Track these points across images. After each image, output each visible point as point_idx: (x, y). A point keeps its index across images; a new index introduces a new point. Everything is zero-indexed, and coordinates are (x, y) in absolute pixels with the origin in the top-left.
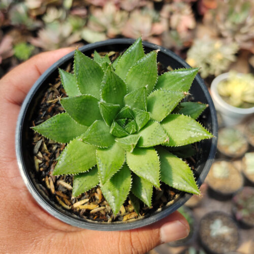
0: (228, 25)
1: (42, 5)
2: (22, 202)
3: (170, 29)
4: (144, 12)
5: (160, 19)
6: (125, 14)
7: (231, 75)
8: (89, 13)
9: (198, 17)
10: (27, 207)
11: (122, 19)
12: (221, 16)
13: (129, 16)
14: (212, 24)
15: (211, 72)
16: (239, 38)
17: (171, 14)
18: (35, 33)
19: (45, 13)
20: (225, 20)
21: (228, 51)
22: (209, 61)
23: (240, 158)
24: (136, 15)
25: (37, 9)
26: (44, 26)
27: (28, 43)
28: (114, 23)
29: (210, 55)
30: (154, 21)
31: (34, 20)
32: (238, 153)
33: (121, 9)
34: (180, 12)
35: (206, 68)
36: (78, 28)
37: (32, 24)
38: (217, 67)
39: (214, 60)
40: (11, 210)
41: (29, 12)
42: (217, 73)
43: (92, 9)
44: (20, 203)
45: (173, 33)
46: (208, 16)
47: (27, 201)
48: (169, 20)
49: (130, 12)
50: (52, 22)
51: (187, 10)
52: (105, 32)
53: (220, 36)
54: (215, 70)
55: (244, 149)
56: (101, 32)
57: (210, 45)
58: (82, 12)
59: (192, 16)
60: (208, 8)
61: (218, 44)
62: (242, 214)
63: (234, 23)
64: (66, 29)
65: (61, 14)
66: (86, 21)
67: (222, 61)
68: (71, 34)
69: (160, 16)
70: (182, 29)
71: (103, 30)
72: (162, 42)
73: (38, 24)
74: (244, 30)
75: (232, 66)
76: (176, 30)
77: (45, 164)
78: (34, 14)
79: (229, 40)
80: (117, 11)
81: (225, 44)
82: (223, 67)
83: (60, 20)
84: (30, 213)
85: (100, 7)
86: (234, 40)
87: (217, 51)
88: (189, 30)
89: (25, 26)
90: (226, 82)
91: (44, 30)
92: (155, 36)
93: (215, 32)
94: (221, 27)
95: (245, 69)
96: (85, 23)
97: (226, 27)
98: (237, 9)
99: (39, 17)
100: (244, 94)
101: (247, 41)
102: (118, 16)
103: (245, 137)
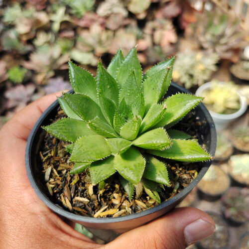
0: (208, 37)
1: (31, 30)
2: (42, 226)
3: (154, 44)
4: (129, 30)
5: (144, 36)
6: (110, 33)
7: (213, 84)
8: (76, 34)
9: (180, 31)
10: (48, 231)
11: (108, 38)
12: (201, 29)
13: (114, 35)
14: (193, 37)
15: (195, 82)
16: (219, 49)
17: (154, 30)
18: (27, 57)
19: (35, 37)
20: (205, 33)
21: (209, 61)
22: (191, 72)
23: (226, 161)
24: (121, 33)
25: (27, 34)
26: (35, 49)
27: (21, 67)
28: (100, 42)
29: (193, 67)
30: (138, 38)
31: (25, 45)
32: (224, 157)
33: (107, 29)
34: (162, 28)
35: (189, 79)
36: (67, 50)
37: (23, 48)
38: (199, 77)
39: (196, 71)
40: (33, 236)
41: (19, 37)
42: (200, 83)
43: (79, 30)
44: (41, 228)
45: (157, 48)
46: (189, 30)
47: (47, 225)
48: (152, 36)
49: (115, 31)
50: (42, 45)
51: (169, 26)
52: (93, 51)
53: (201, 48)
54: (198, 80)
55: (230, 152)
56: (88, 52)
57: (192, 57)
58: (70, 34)
59: (174, 30)
60: (188, 23)
61: (199, 56)
62: (231, 212)
63: (213, 35)
64: (56, 51)
65: (50, 37)
66: (74, 42)
67: (204, 71)
68: (61, 55)
69: (144, 33)
70: (165, 43)
71: (90, 49)
72: (147, 57)
73: (29, 48)
74: (223, 41)
75: (214, 75)
76: (159, 45)
77: (58, 187)
78: (25, 39)
79: (210, 51)
80: (102, 31)
81: (206, 56)
82: (206, 77)
83: (49, 43)
84: (52, 237)
85: (87, 28)
86: (215, 51)
87: (198, 62)
88: (171, 44)
89: (17, 51)
90: (209, 90)
91: (35, 53)
92: (140, 52)
93: (196, 45)
94: (202, 39)
95: (227, 78)
96: (73, 45)
97: (206, 39)
98: (216, 21)
99: (30, 42)
100: (226, 101)
101: (227, 51)
102: (104, 36)
103: (229, 141)
